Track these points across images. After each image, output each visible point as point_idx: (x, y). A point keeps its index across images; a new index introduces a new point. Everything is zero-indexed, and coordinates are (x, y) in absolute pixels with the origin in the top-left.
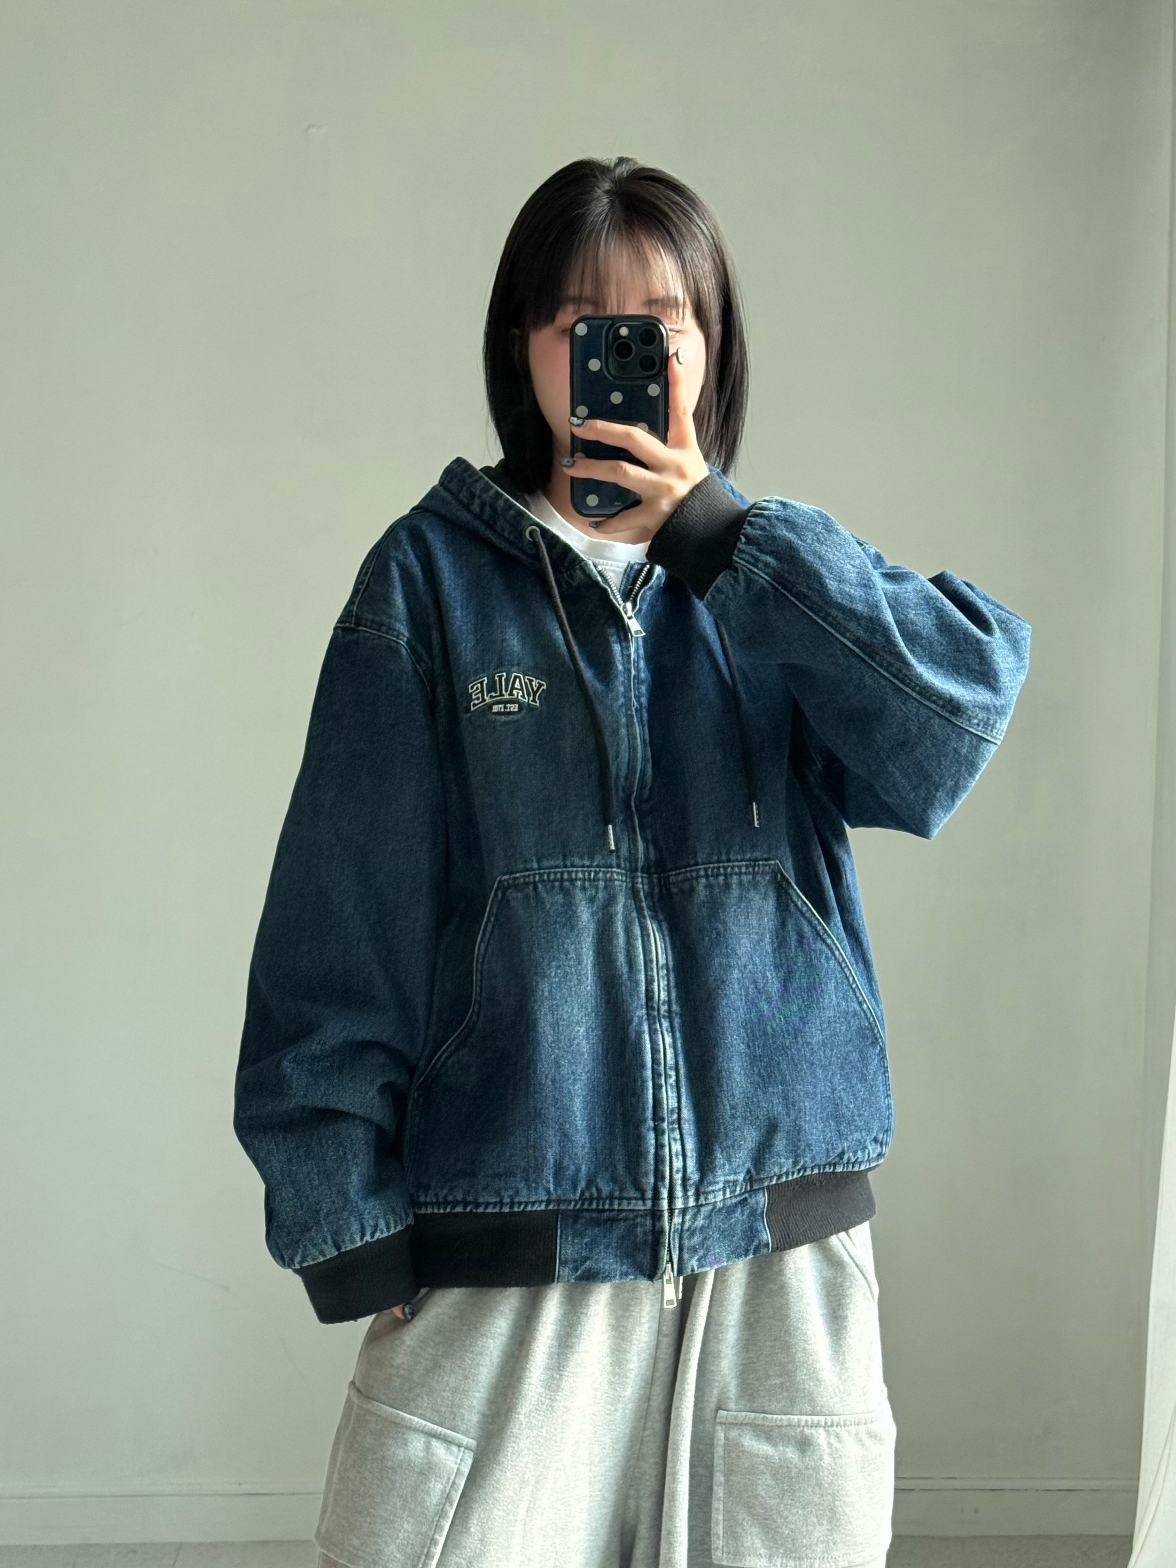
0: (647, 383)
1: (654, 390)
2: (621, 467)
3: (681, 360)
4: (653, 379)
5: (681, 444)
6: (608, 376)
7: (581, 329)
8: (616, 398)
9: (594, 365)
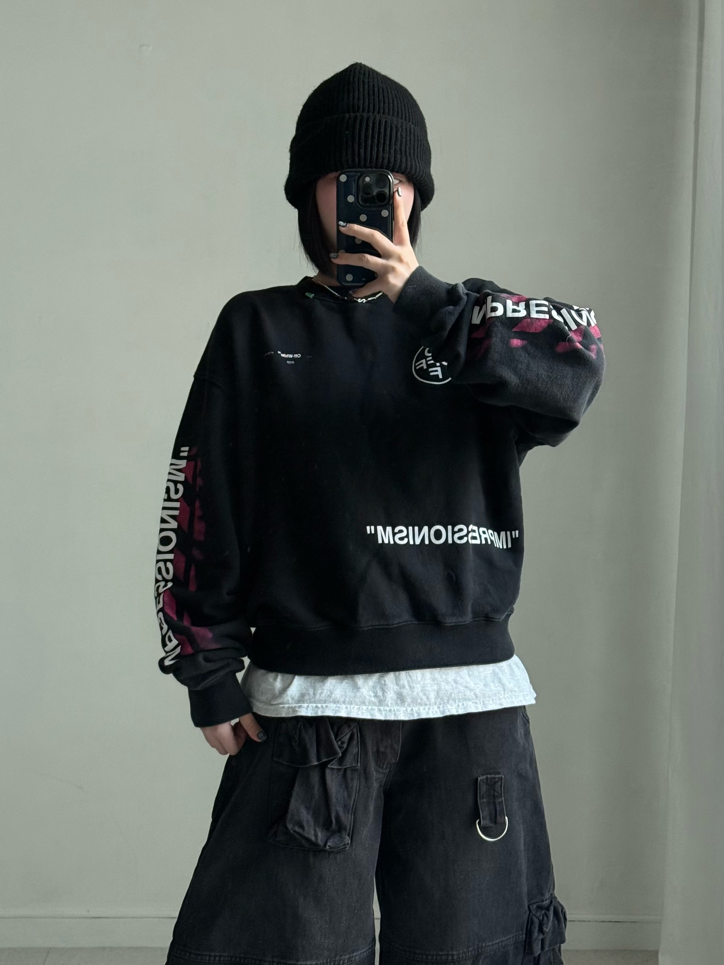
0: (381, 209)
1: (385, 213)
2: (365, 257)
3: (400, 194)
4: (385, 207)
5: (401, 243)
6: (358, 205)
7: (343, 178)
8: (363, 218)
9: (351, 199)
